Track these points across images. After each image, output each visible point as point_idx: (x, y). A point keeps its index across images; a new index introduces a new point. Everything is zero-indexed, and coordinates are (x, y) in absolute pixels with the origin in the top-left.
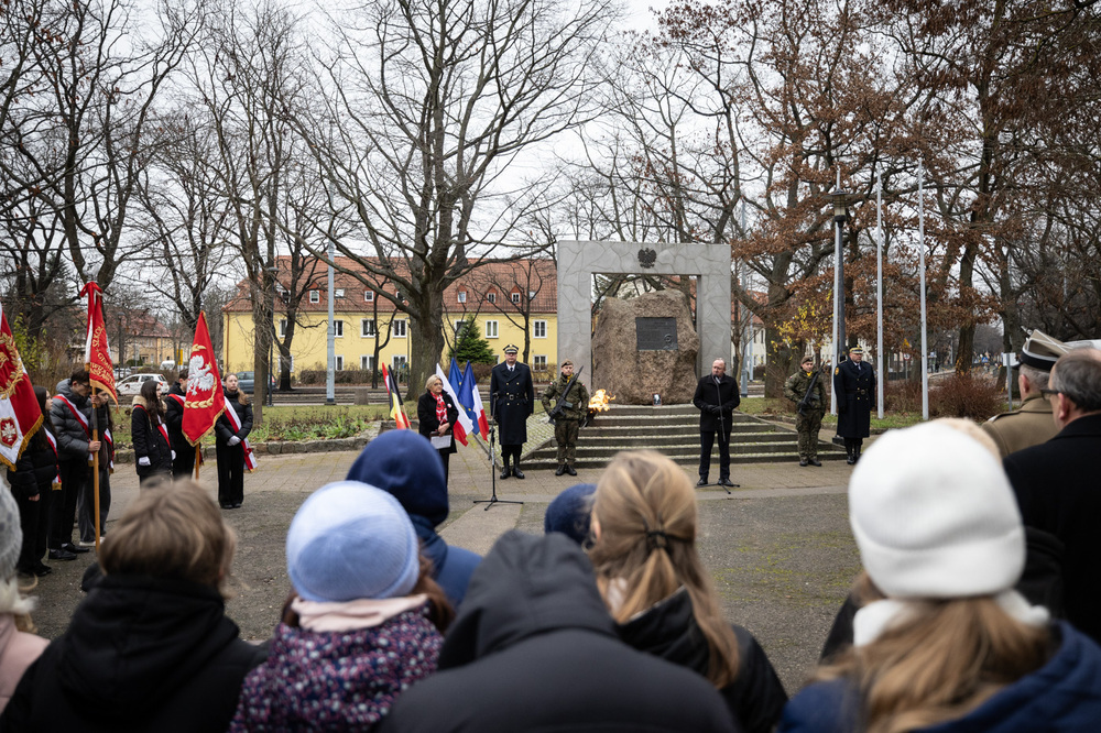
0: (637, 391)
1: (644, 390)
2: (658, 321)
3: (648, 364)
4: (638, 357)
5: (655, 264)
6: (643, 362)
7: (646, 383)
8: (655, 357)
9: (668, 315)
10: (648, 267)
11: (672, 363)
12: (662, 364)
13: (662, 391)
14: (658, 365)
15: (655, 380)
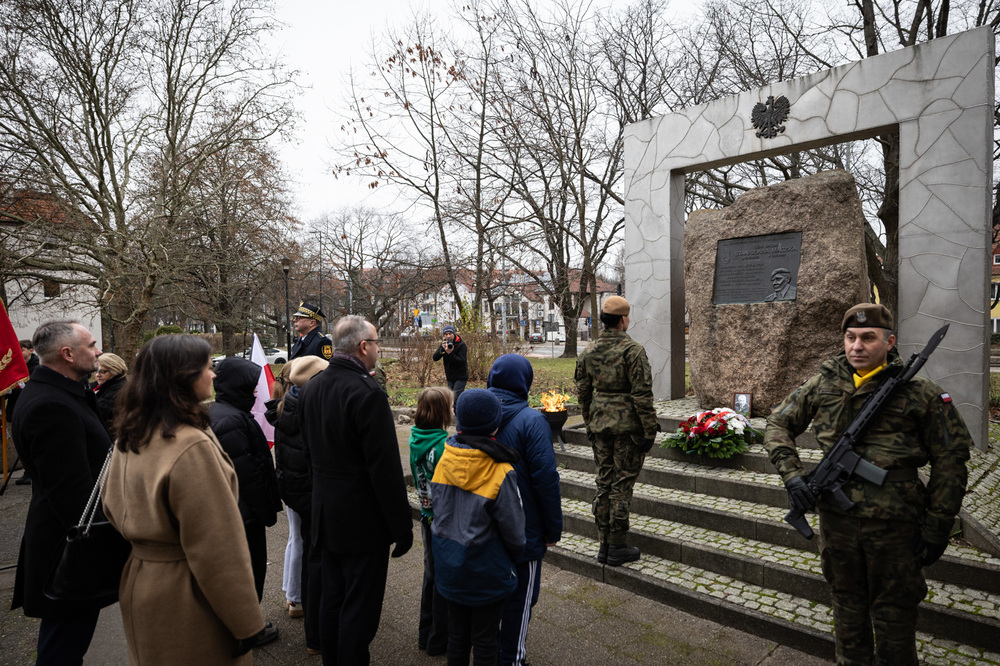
0: (710, 385)
1: (721, 384)
2: (765, 243)
3: (731, 333)
4: (713, 318)
5: (789, 124)
6: (722, 328)
7: (726, 368)
8: (746, 318)
9: (782, 228)
10: (772, 135)
11: (777, 329)
12: (758, 331)
13: (755, 388)
14: (752, 333)
15: (744, 364)
